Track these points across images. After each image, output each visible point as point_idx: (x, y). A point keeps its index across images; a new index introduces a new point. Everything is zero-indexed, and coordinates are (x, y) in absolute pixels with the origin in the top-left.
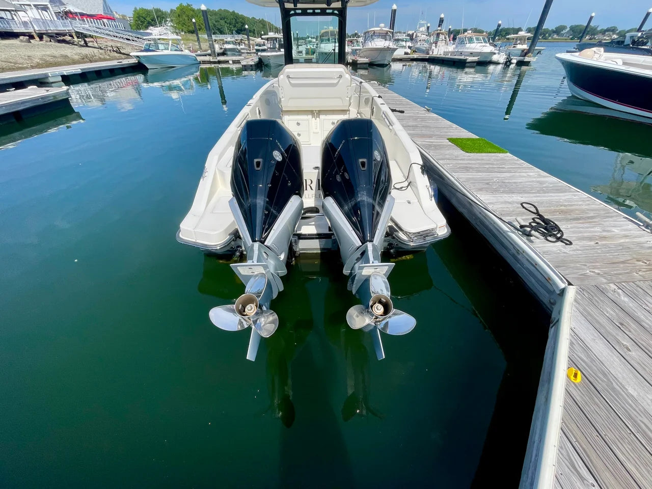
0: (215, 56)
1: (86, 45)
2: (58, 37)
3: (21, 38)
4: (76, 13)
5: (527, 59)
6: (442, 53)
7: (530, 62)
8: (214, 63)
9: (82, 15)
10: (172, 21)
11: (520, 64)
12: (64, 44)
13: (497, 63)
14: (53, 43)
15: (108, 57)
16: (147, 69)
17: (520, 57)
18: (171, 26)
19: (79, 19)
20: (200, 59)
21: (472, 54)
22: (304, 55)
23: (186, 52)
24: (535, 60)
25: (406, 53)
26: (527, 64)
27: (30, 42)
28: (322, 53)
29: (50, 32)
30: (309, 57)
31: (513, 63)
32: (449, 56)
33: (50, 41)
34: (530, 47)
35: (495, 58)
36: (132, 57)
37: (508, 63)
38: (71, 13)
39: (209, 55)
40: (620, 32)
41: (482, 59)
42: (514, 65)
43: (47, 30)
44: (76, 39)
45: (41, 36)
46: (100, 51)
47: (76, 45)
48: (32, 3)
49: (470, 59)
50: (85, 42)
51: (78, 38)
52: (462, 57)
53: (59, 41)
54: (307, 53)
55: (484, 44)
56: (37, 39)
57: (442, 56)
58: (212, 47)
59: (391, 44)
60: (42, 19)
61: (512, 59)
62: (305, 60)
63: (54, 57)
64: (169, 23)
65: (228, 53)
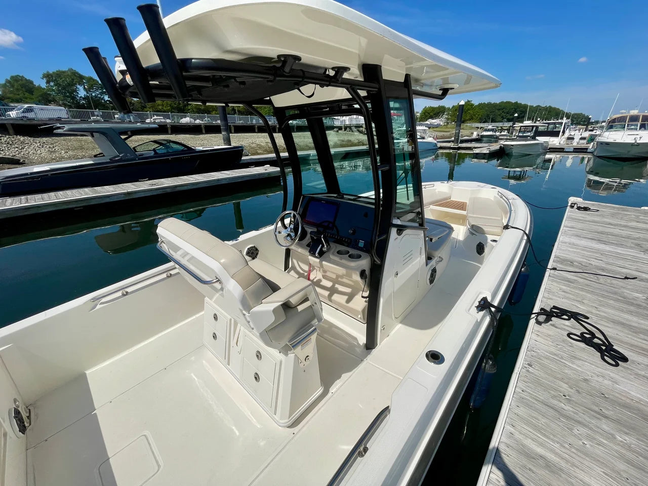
0: (457, 143)
3: (335, 129)
8: (454, 149)
10: (448, 114)
18: (445, 118)
20: (440, 145)
22: (575, 144)
23: (430, 140)
27: (338, 132)
39: (451, 142)
56: (343, 130)
58: (457, 135)
63: (343, 141)
64: (445, 116)
65: (484, 139)
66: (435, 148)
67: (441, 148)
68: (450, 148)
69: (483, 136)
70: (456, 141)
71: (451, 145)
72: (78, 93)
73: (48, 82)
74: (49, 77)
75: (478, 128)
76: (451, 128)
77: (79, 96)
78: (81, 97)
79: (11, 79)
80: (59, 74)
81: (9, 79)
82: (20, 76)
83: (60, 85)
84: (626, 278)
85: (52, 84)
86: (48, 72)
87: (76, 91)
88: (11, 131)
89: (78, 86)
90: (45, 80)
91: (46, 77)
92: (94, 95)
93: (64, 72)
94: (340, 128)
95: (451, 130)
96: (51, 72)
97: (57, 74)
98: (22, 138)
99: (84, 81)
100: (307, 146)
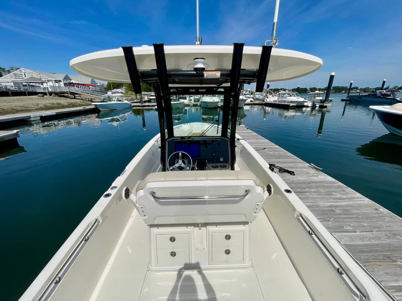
0: (142, 103)
1: (75, 98)
2: (61, 94)
3: (39, 95)
4: (76, 83)
5: (325, 105)
6: (272, 101)
7: (327, 106)
8: (141, 106)
9: (78, 84)
10: (126, 86)
11: (321, 107)
12: (62, 98)
13: (307, 107)
14: (56, 97)
15: (84, 104)
16: (100, 111)
17: (320, 103)
18: (125, 88)
19: (76, 86)
20: (133, 104)
21: (292, 102)
22: (193, 103)
23: (126, 102)
24: (330, 105)
25: (251, 101)
26: (326, 107)
27: (44, 97)
28: (204, 102)
29: (56, 92)
30: (196, 103)
31: (317, 107)
32: (277, 103)
33: (55, 96)
34: (325, 98)
35: (305, 104)
36: (92, 105)
37: (313, 107)
38: (72, 83)
39: (139, 102)
40: (360, 89)
41: (298, 104)
42: (318, 108)
43: (55, 91)
44: (69, 95)
45: (51, 94)
46: (81, 101)
47: (69, 98)
48: (53, 79)
49: (291, 104)
50: (74, 96)
51: (71, 94)
52: (286, 103)
53: (60, 96)
54: (195, 101)
55: (297, 97)
56: (48, 95)
57: (273, 102)
58: (141, 98)
59: (243, 97)
60: (54, 86)
61: (316, 105)
62: (193, 105)
63: (53, 104)
64: (124, 88)
65: (152, 101)
66: (130, 106)
67: (134, 106)
68: (139, 106)
69: (151, 99)
70: (141, 102)
71: (139, 104)
75: (145, 94)
76: (130, 94)
84: (264, 149)
94: (45, 94)
95: (130, 95)
100: (13, 109)
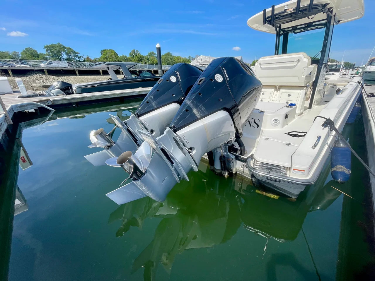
72: (62, 56)
73: (47, 51)
74: (48, 48)
77: (63, 58)
78: (64, 59)
79: (25, 49)
80: (53, 46)
81: (24, 50)
82: (30, 48)
83: (53, 52)
85: (49, 51)
86: (47, 45)
87: (61, 55)
88: (46, 73)
89: (63, 53)
90: (45, 50)
91: (46, 48)
92: (71, 57)
93: (55, 45)
96: (48, 45)
97: (52, 46)
98: (52, 77)
99: (66, 50)
